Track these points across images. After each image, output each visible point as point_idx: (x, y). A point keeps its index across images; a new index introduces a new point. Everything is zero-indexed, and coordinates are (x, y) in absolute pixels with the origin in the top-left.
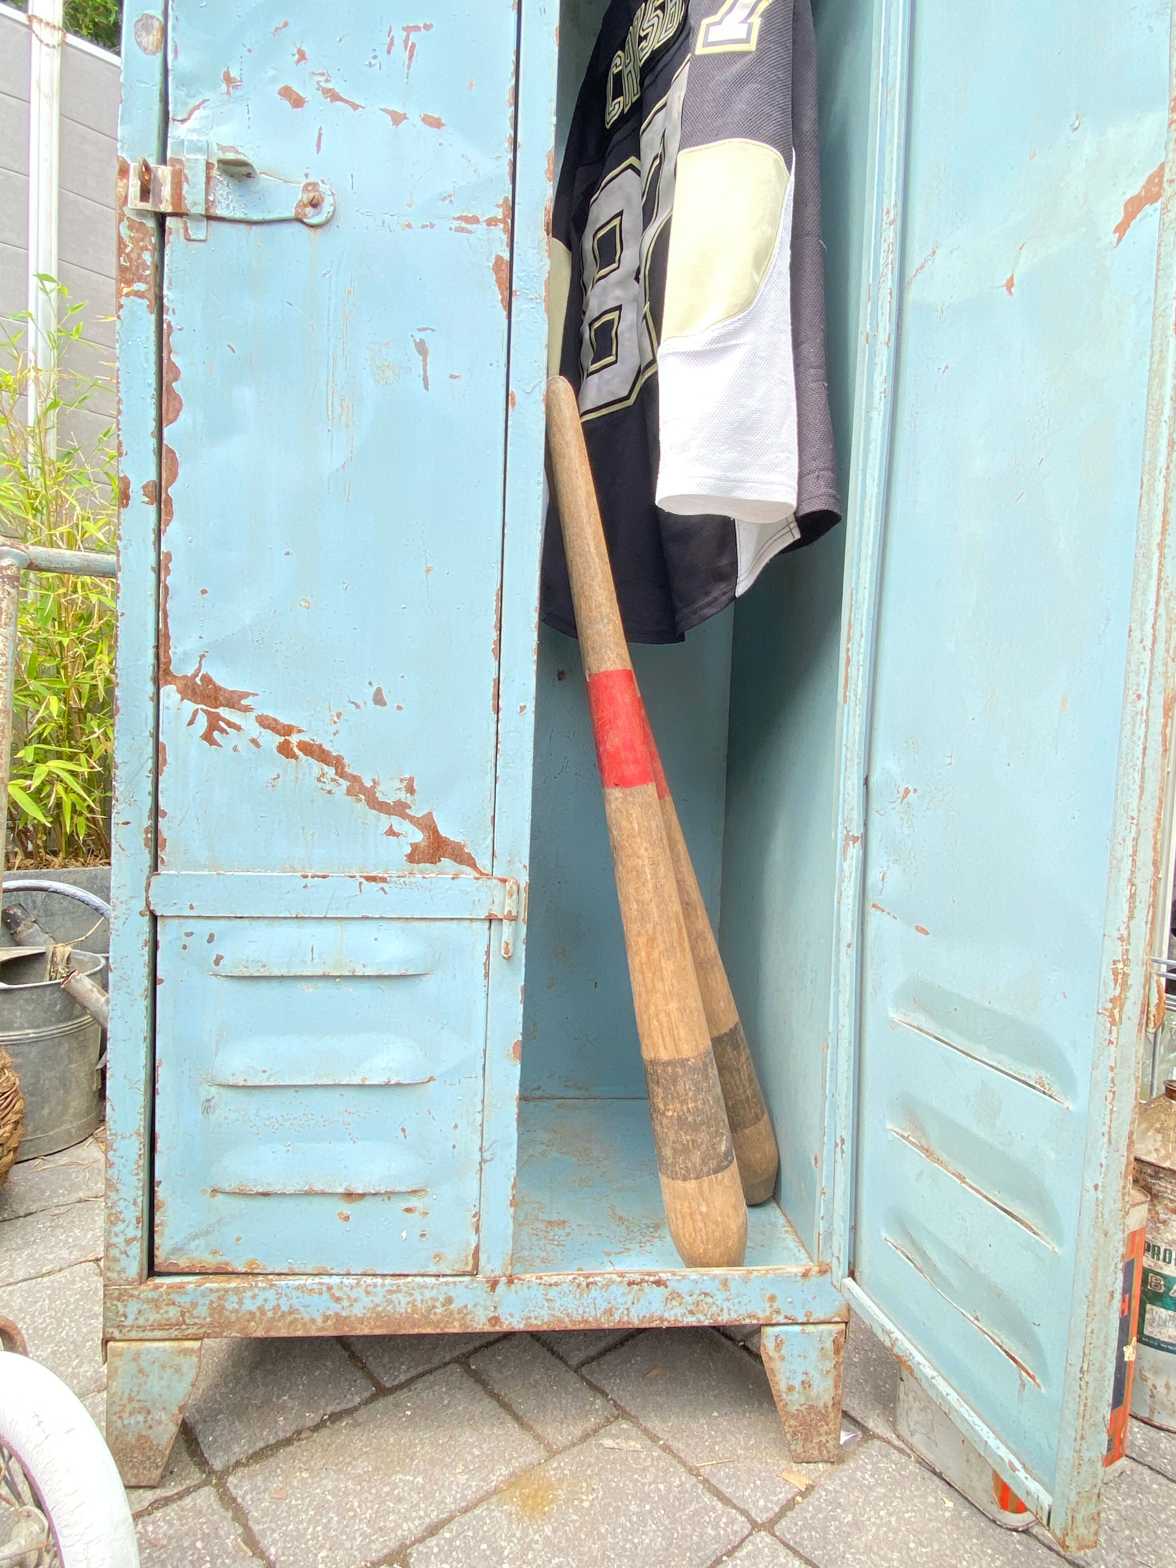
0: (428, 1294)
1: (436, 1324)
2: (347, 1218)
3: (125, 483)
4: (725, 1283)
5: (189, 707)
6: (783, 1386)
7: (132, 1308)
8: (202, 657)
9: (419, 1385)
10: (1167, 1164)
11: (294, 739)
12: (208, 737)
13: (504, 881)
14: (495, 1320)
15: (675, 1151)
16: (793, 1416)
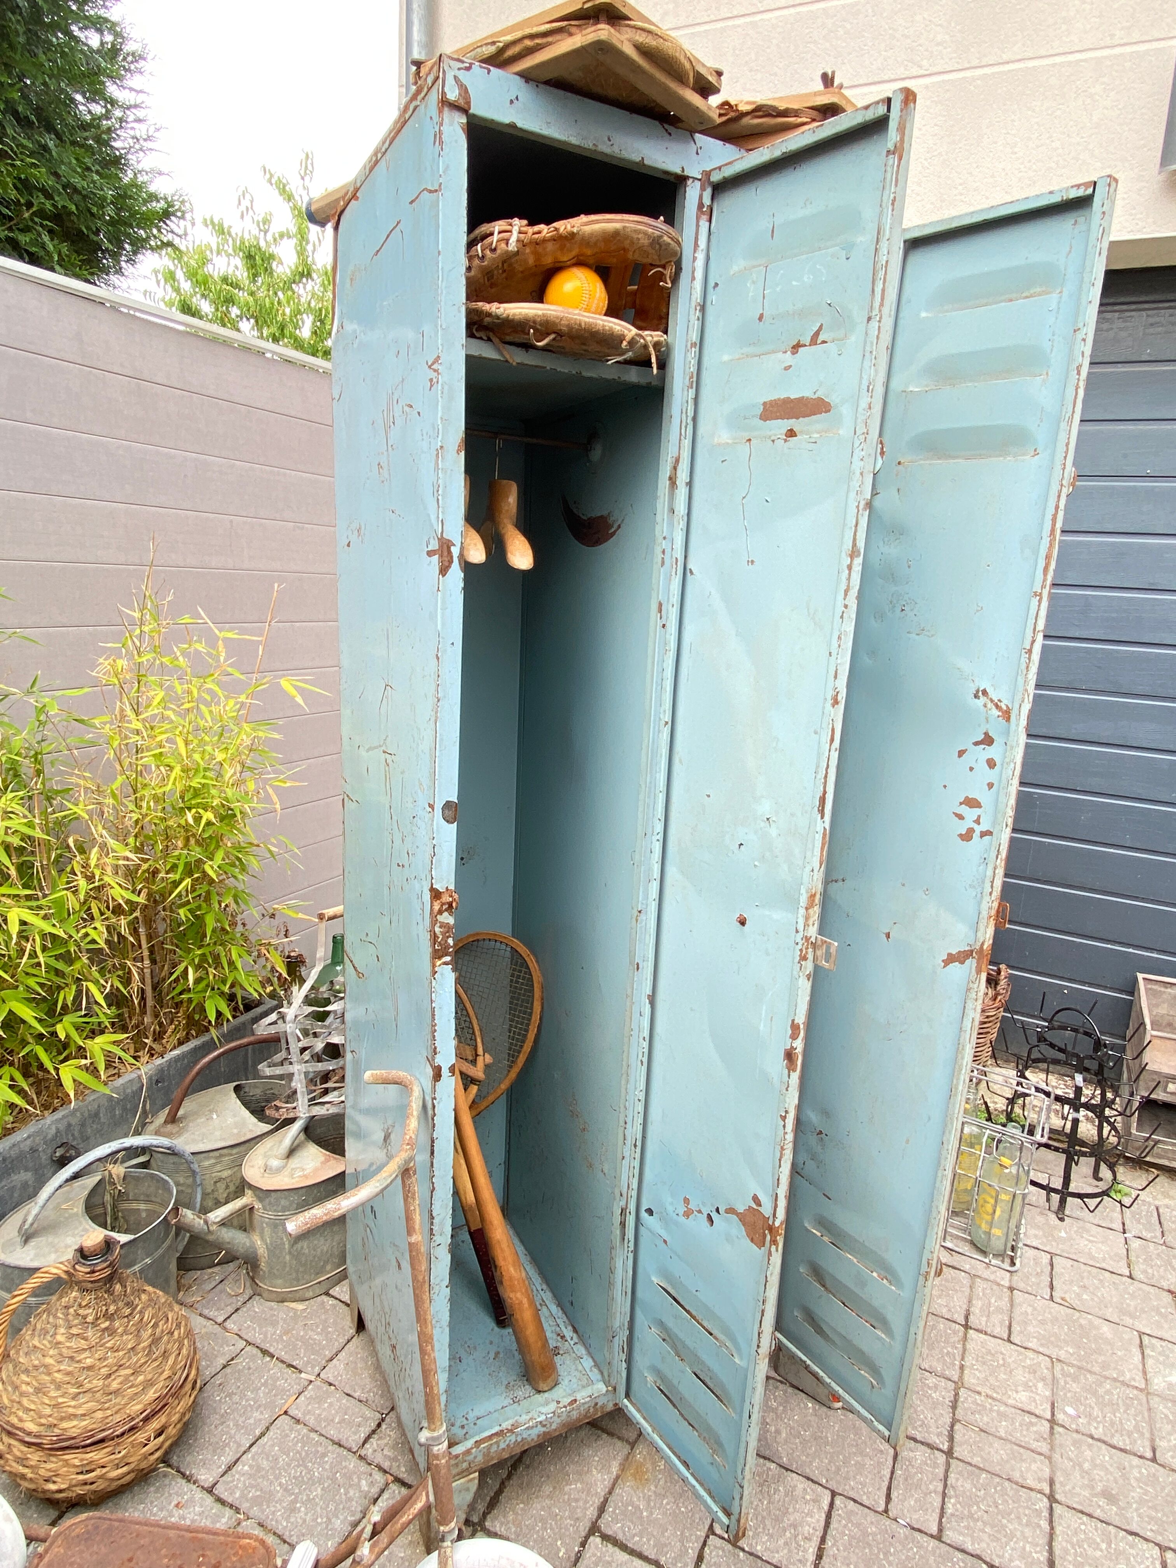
3: (439, 1069)
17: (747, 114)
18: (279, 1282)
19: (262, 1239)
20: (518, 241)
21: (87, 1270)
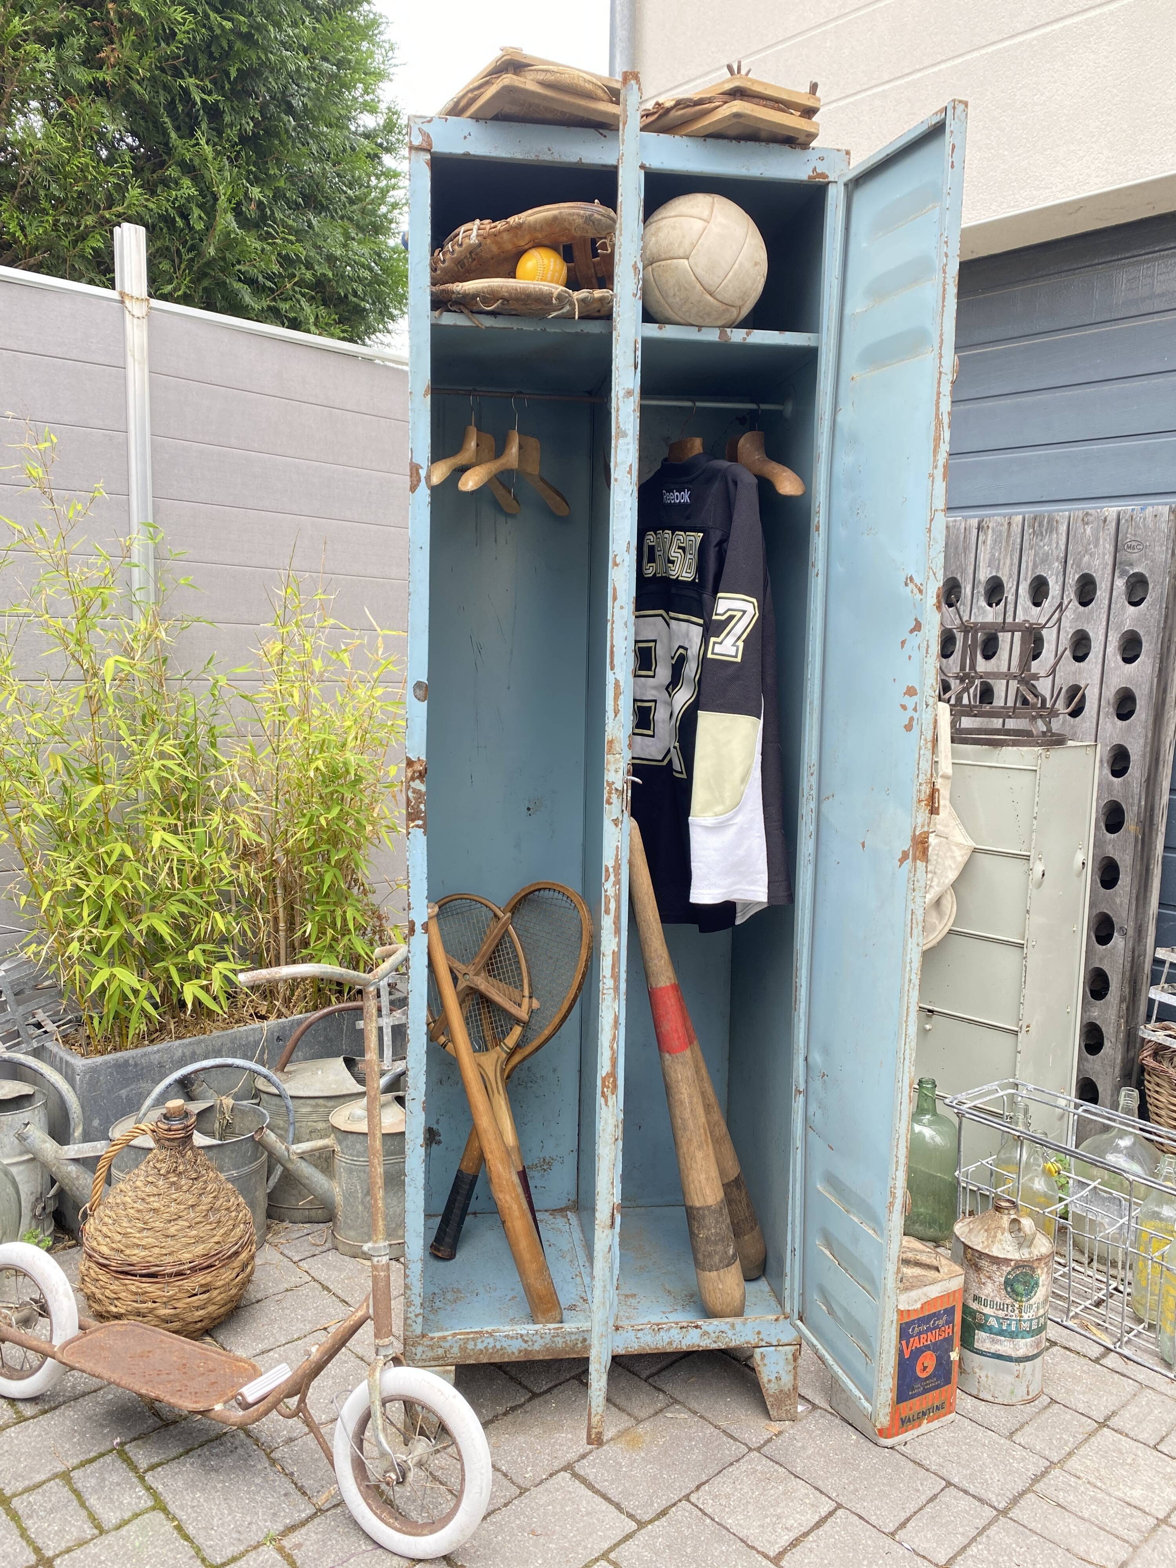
3: (412, 924)
4: (733, 1326)
6: (765, 1380)
7: (420, 1349)
9: (555, 1391)
10: (986, 1251)
15: (704, 1256)
16: (772, 1396)
17: (672, 108)
18: (352, 1233)
19: (340, 1186)
20: (477, 236)
21: (166, 1127)
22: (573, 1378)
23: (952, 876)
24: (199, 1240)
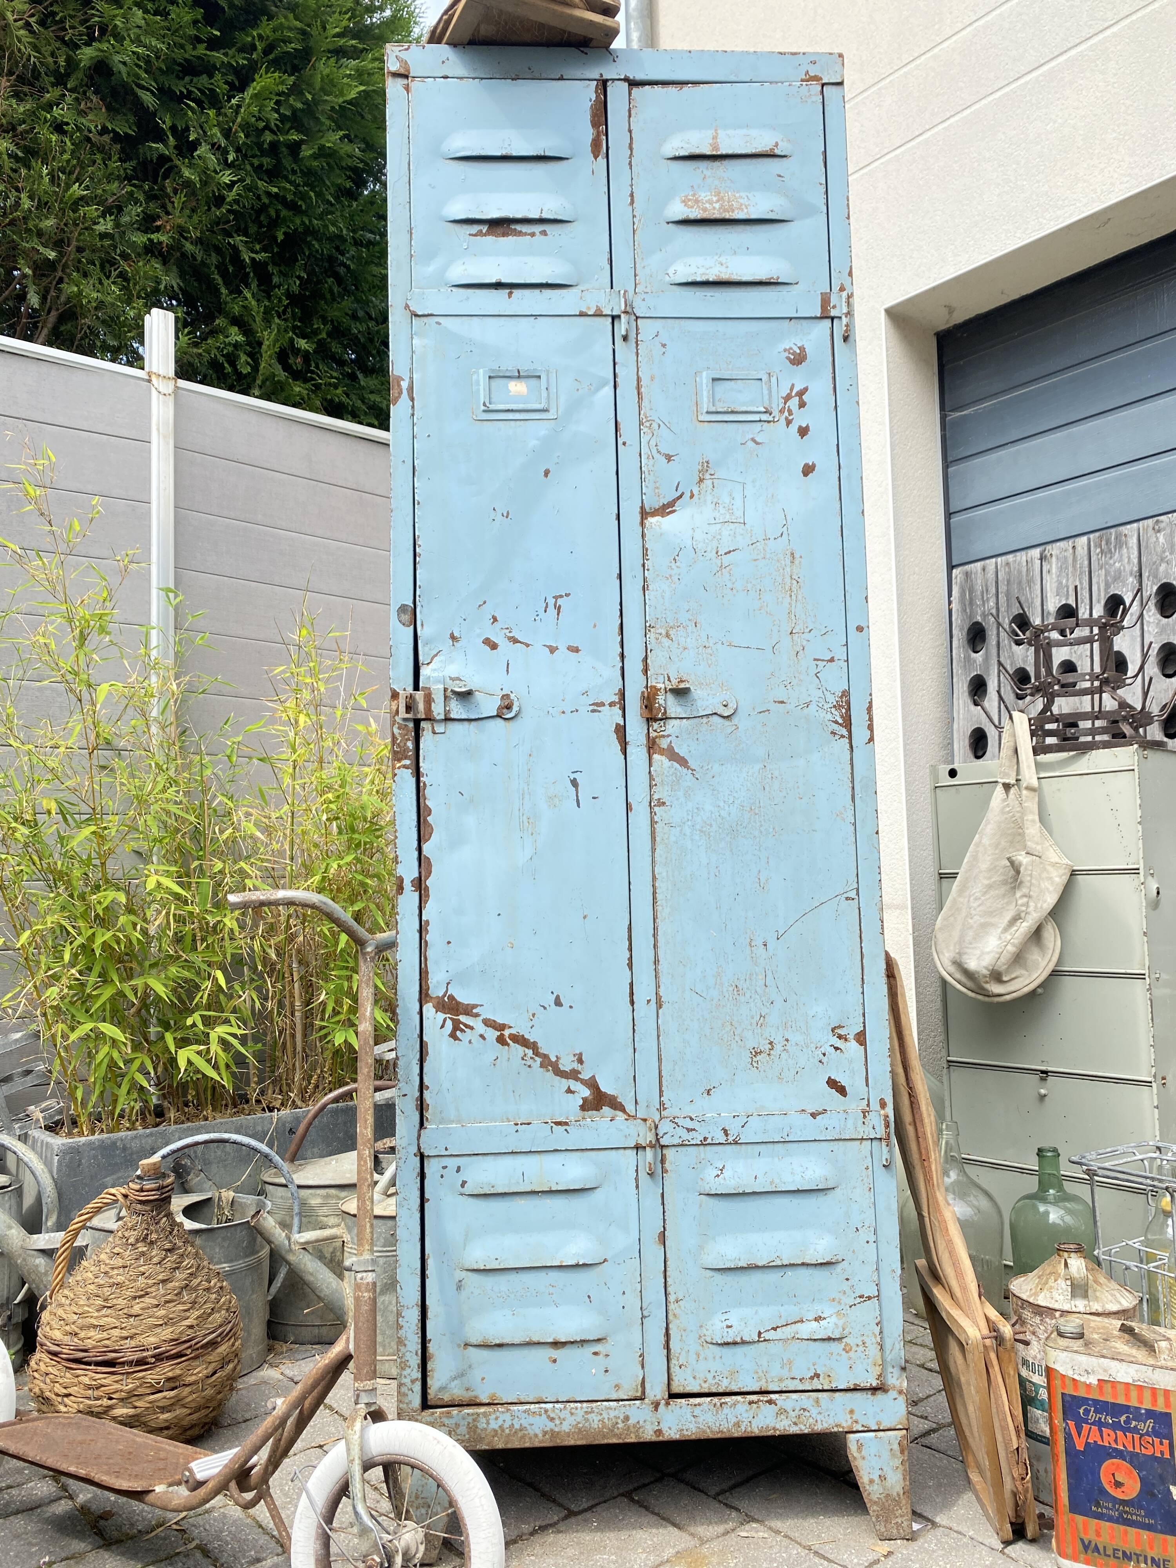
0: (612, 1414)
1: (619, 1436)
2: (555, 1361)
3: (401, 880)
4: (817, 1402)
5: (441, 1016)
6: (865, 1480)
8: (448, 984)
11: (507, 1033)
12: (453, 1036)
13: (645, 1120)
14: (659, 1432)
16: (875, 1502)
19: (351, 1287)
21: (138, 1187)
22: (622, 1495)
23: (1051, 900)
24: (168, 1322)
